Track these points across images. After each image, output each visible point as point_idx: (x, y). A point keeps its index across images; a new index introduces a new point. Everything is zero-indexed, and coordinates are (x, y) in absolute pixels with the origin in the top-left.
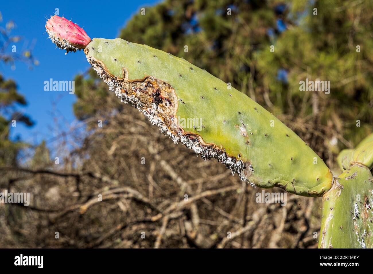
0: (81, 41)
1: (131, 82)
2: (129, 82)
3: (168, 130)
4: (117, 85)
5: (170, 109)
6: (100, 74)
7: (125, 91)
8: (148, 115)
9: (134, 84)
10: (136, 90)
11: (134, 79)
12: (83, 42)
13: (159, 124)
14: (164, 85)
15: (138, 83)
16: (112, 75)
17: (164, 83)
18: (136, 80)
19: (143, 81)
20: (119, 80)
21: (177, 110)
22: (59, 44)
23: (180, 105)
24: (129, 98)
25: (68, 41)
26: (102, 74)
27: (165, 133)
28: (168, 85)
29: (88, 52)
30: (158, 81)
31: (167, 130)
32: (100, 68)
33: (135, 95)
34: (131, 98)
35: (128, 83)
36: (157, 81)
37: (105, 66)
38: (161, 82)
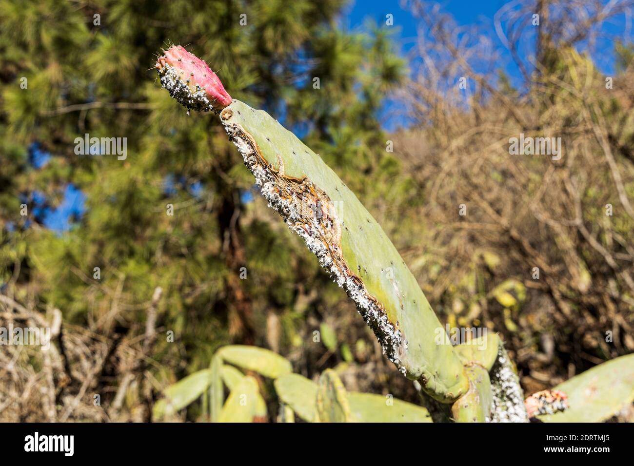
0: (222, 96)
1: (288, 179)
2: (284, 178)
3: (334, 263)
4: (269, 177)
5: (332, 234)
6: (247, 154)
7: (279, 191)
8: (306, 235)
9: (290, 184)
10: (292, 193)
11: (291, 176)
12: (224, 99)
13: (320, 252)
14: (323, 197)
15: (294, 183)
16: (266, 161)
17: (324, 194)
18: (294, 178)
19: (300, 183)
20: (274, 170)
21: (341, 237)
22: (186, 90)
23: (343, 231)
24: (283, 202)
25: (204, 90)
26: (250, 156)
27: (329, 267)
28: (328, 198)
29: (230, 117)
30: (317, 188)
31: (333, 265)
32: (248, 146)
33: (291, 200)
34: (285, 204)
35: (282, 179)
36: (315, 188)
37: (257, 144)
38: (319, 191)
